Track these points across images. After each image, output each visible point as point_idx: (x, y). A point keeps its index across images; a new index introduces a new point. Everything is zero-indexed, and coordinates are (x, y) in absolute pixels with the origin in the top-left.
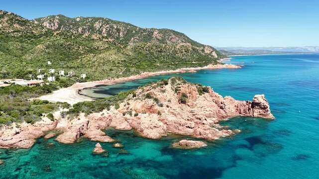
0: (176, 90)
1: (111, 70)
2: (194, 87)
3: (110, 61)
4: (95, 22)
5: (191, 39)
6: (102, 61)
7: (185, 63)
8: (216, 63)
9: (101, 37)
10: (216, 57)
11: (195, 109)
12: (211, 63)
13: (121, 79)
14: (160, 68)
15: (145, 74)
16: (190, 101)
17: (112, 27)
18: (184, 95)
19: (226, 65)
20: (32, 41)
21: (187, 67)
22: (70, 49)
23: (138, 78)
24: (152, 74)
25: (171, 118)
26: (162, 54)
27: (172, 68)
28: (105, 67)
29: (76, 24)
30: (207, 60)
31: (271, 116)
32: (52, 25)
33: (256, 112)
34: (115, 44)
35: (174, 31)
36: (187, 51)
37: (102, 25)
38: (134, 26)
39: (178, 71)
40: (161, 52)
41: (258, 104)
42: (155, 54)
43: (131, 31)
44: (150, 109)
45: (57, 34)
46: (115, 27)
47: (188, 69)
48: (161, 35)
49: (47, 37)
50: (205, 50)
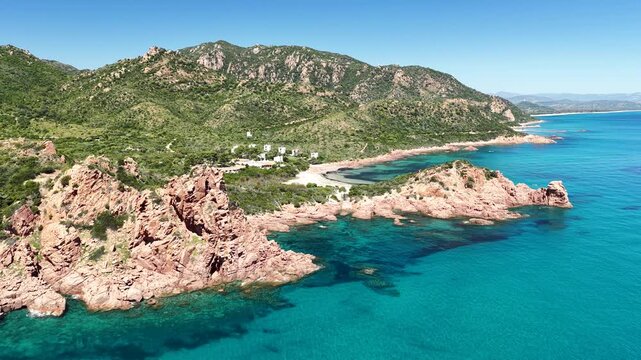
0: (462, 174)
1: (346, 146)
2: (481, 171)
3: (339, 132)
4: (286, 55)
5: (464, 86)
6: (327, 132)
7: (456, 134)
8: (512, 133)
9: (313, 89)
10: (513, 119)
11: (483, 195)
12: (502, 133)
13: (367, 161)
14: (417, 144)
15: (397, 153)
16: (477, 186)
17: (318, 64)
18: (471, 180)
19: (530, 136)
20: (207, 97)
21: (460, 141)
22: (269, 111)
23: (389, 159)
24: (406, 152)
25: (458, 202)
26: (419, 118)
27: (436, 143)
28: (337, 142)
29: (253, 60)
30: (494, 127)
31: (569, 204)
32: (214, 62)
33: (552, 200)
34: (336, 101)
35: (431, 70)
36: (460, 113)
37: (300, 61)
38: (356, 61)
39: (446, 147)
40: (415, 114)
41: (554, 191)
42: (406, 118)
43: (354, 72)
44: (436, 193)
45: (243, 85)
46: (324, 65)
47: (462, 144)
48: (409, 79)
49: (228, 89)
50: (492, 108)
